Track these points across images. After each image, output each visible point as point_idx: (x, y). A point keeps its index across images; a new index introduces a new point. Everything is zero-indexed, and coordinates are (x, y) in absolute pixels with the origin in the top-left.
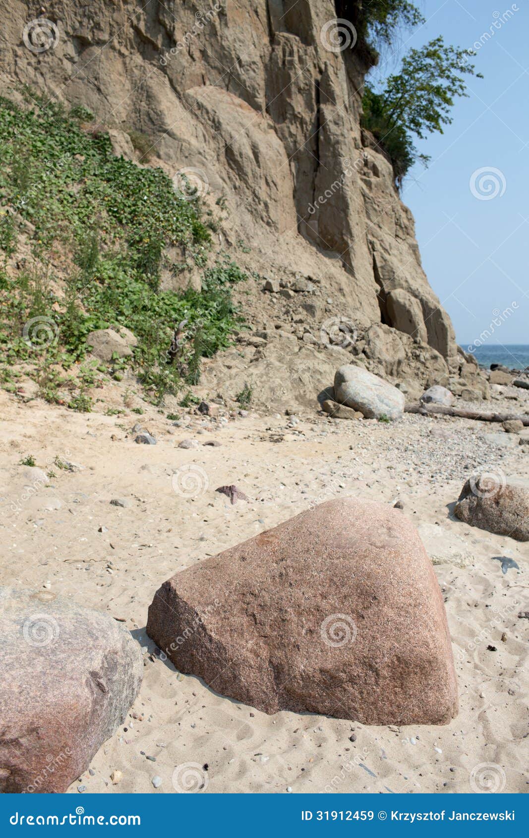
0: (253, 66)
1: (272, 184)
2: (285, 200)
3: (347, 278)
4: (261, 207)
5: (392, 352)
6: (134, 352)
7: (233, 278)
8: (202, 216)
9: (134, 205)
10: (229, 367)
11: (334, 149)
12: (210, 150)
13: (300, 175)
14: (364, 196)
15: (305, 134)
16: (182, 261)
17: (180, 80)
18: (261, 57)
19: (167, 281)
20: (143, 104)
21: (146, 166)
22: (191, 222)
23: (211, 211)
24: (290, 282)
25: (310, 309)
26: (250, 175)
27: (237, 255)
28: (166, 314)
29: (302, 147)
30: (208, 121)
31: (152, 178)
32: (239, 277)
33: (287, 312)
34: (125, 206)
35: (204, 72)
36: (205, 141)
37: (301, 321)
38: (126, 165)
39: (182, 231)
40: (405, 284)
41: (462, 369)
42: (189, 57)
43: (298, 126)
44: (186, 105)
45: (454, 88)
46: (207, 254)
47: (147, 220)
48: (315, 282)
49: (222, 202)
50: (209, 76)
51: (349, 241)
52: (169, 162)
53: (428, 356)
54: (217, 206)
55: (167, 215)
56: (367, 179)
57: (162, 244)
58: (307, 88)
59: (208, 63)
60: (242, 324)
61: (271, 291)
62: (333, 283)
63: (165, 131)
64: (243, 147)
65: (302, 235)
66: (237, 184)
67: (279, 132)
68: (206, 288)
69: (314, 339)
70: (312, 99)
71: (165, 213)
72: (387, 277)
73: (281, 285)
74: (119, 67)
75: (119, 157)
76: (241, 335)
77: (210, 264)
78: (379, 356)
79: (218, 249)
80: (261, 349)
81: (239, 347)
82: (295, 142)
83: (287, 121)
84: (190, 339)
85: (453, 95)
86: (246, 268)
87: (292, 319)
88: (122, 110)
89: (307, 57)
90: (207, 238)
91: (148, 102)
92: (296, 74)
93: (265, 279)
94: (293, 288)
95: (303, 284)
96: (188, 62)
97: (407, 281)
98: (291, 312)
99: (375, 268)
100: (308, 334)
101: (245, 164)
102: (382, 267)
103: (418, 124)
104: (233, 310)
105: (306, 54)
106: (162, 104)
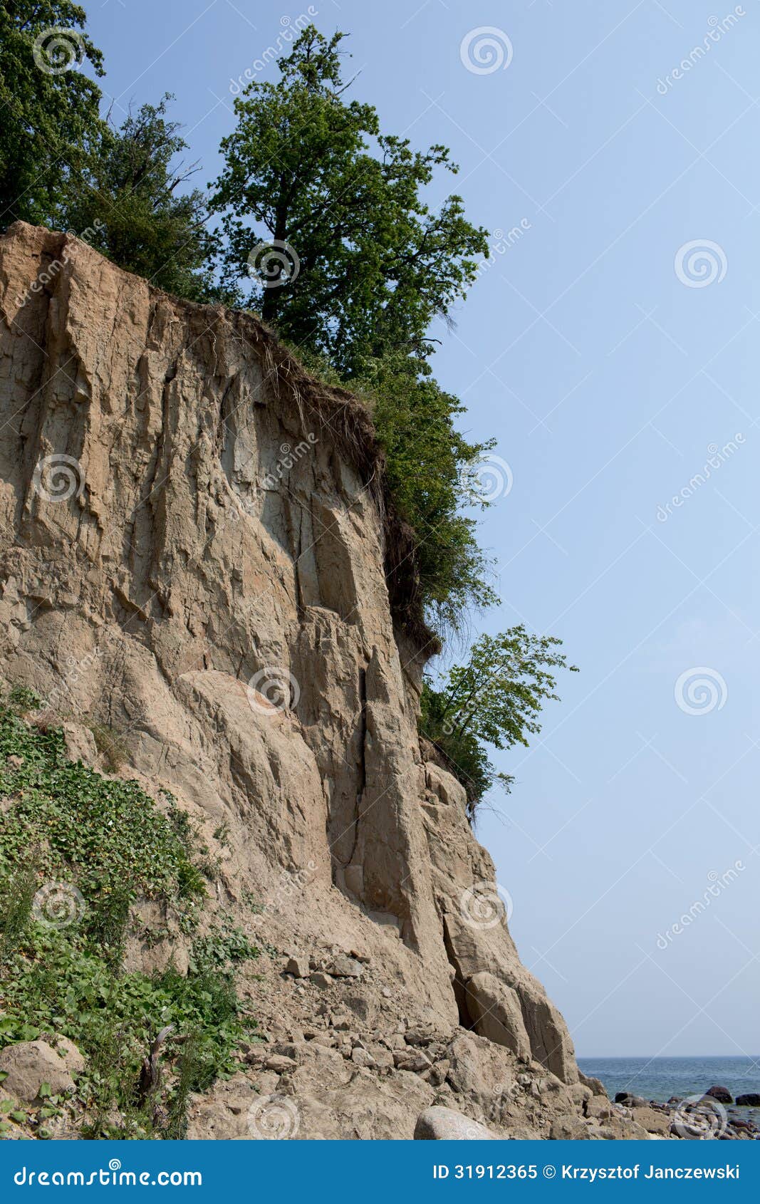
0: (274, 647)
1: (296, 810)
2: (314, 834)
3: (408, 955)
4: (280, 843)
5: (491, 1079)
6: (77, 1083)
7: (237, 955)
8: (193, 855)
9: (92, 834)
10: (236, 1112)
11: (386, 761)
12: (208, 757)
13: (336, 798)
14: (427, 830)
15: (345, 741)
16: (160, 924)
17: (172, 660)
18: (286, 636)
19: (134, 957)
20: (116, 689)
21: (113, 777)
22: (178, 863)
23: (206, 847)
24: (325, 962)
25: (358, 1006)
26: (265, 796)
27: (243, 916)
28: (132, 1013)
29: (340, 757)
30: (208, 718)
31: (122, 796)
32: (246, 952)
33: (322, 1011)
34: (79, 834)
35: (206, 651)
36: (203, 745)
37: (345, 1027)
38: (85, 773)
39: (163, 876)
40: (492, 965)
41: (589, 1105)
42: (187, 632)
43: (335, 729)
44: (178, 694)
45: (541, 687)
46: (198, 914)
47: (109, 858)
48: (361, 961)
49: (222, 834)
50: (212, 657)
51: (410, 898)
52: (147, 774)
53: (543, 1085)
54: (215, 840)
55: (141, 851)
56: (432, 806)
57: (132, 897)
58: (348, 678)
59: (213, 640)
60: (252, 1032)
61: (296, 976)
62: (388, 964)
63: (147, 729)
64: (256, 756)
65: (338, 887)
66: (246, 808)
67: (308, 737)
68: (194, 969)
69: (370, 1058)
70: (355, 693)
71: (139, 847)
72: (465, 954)
73: (312, 966)
74: (88, 638)
75: (76, 761)
76: (254, 1051)
77: (203, 930)
78: (473, 1087)
79: (214, 905)
80: (288, 1076)
81: (250, 1072)
82: (331, 751)
83: (320, 722)
84: (171, 1059)
85: (540, 696)
86: (258, 938)
87: (331, 1023)
88: (84, 695)
89: (349, 638)
90: (200, 890)
91: (123, 688)
92: (333, 659)
93: (287, 955)
94: (331, 971)
95: (345, 965)
96: (185, 638)
97: (495, 960)
98: (330, 1011)
99: (447, 939)
100: (358, 1050)
101: (259, 781)
102: (457, 938)
103: (494, 733)
104: (238, 1008)
105: (348, 635)
106: (145, 691)
